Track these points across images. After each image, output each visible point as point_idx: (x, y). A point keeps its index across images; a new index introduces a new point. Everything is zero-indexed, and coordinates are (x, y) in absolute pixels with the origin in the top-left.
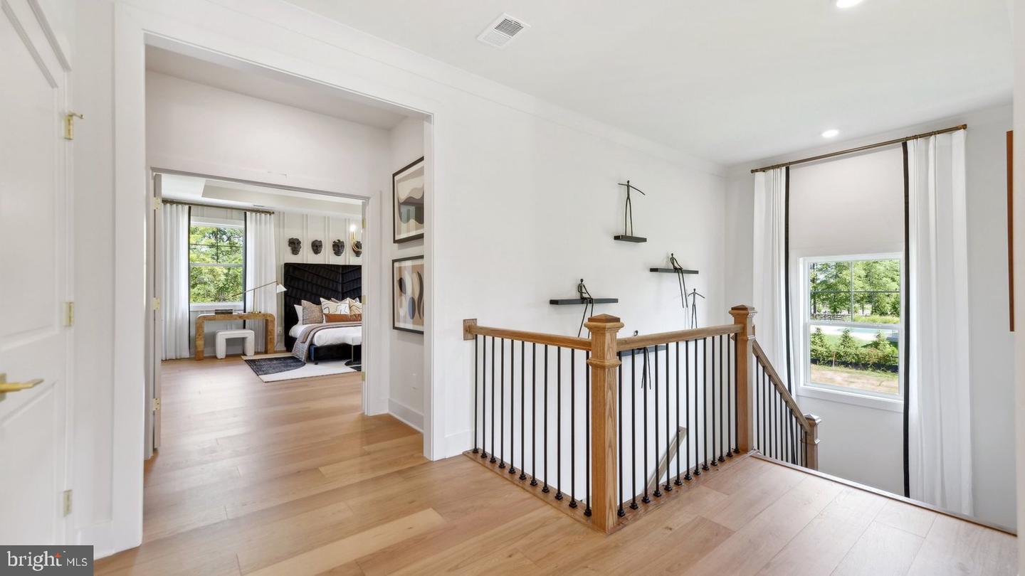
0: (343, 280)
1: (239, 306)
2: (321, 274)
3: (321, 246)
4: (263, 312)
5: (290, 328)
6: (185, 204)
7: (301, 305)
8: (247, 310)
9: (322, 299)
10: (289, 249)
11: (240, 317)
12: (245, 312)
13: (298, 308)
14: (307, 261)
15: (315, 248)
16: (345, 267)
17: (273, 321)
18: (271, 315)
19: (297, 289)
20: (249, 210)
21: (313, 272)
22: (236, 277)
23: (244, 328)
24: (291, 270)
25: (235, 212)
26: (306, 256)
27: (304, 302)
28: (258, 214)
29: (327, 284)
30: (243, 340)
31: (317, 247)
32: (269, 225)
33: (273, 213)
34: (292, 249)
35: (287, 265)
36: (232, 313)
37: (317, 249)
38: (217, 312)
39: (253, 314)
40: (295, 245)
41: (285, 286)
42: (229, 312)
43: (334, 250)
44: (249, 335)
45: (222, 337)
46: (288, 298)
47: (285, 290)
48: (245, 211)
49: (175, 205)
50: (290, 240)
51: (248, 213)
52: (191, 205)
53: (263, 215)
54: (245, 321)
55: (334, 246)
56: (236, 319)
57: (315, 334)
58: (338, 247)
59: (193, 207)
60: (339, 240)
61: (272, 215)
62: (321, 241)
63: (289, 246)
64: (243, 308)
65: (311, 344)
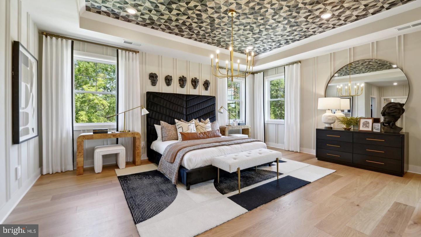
0: (186, 106)
1: (113, 125)
2: (172, 101)
3: (171, 80)
4: (131, 130)
5: (151, 143)
6: (67, 38)
7: (160, 125)
8: (120, 129)
9: (176, 121)
10: (149, 82)
11: (114, 135)
12: (117, 130)
13: (158, 128)
14: (162, 90)
15: (167, 81)
16: (188, 96)
17: (139, 139)
18: (138, 134)
19: (156, 112)
20: (120, 48)
21: (167, 99)
22: (114, 107)
23: (117, 143)
24: (152, 97)
25: (109, 50)
26: (161, 88)
27: (162, 122)
28: (127, 52)
29: (176, 108)
30: (116, 155)
31: (168, 80)
32: (135, 61)
33: (138, 52)
34: (152, 81)
35: (148, 93)
36: (107, 132)
37: (169, 82)
38: (95, 132)
39: (124, 133)
40: (153, 78)
41: (147, 109)
42: (105, 132)
43: (180, 83)
44: (121, 150)
45: (99, 153)
46: (149, 119)
47: (148, 112)
48: (117, 49)
49: (60, 39)
50: (150, 74)
51: (120, 51)
52: (74, 41)
53: (131, 53)
54: (117, 139)
55: (179, 80)
56: (110, 138)
57: (183, 156)
58: (182, 81)
59: (75, 42)
60: (183, 76)
61: (138, 54)
62: (171, 76)
63: (149, 79)
64: (116, 127)
65: (181, 168)
